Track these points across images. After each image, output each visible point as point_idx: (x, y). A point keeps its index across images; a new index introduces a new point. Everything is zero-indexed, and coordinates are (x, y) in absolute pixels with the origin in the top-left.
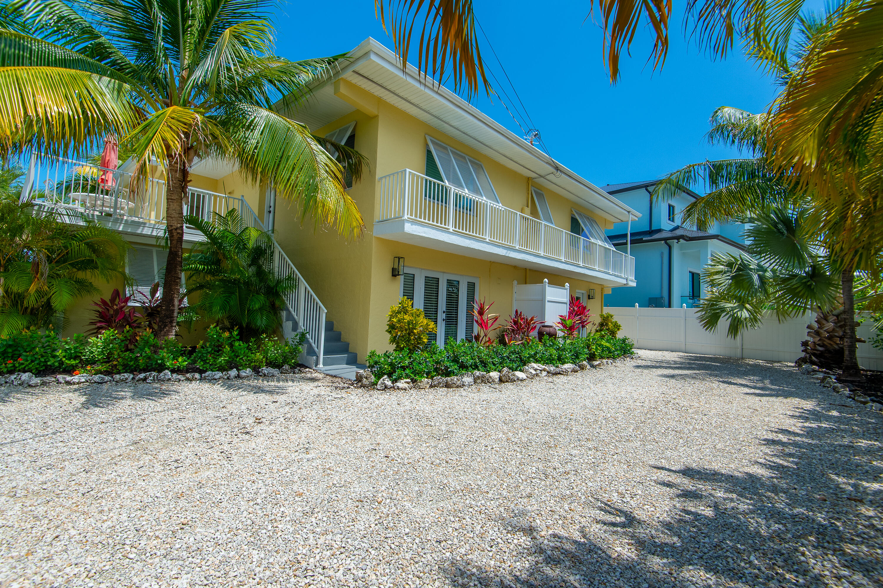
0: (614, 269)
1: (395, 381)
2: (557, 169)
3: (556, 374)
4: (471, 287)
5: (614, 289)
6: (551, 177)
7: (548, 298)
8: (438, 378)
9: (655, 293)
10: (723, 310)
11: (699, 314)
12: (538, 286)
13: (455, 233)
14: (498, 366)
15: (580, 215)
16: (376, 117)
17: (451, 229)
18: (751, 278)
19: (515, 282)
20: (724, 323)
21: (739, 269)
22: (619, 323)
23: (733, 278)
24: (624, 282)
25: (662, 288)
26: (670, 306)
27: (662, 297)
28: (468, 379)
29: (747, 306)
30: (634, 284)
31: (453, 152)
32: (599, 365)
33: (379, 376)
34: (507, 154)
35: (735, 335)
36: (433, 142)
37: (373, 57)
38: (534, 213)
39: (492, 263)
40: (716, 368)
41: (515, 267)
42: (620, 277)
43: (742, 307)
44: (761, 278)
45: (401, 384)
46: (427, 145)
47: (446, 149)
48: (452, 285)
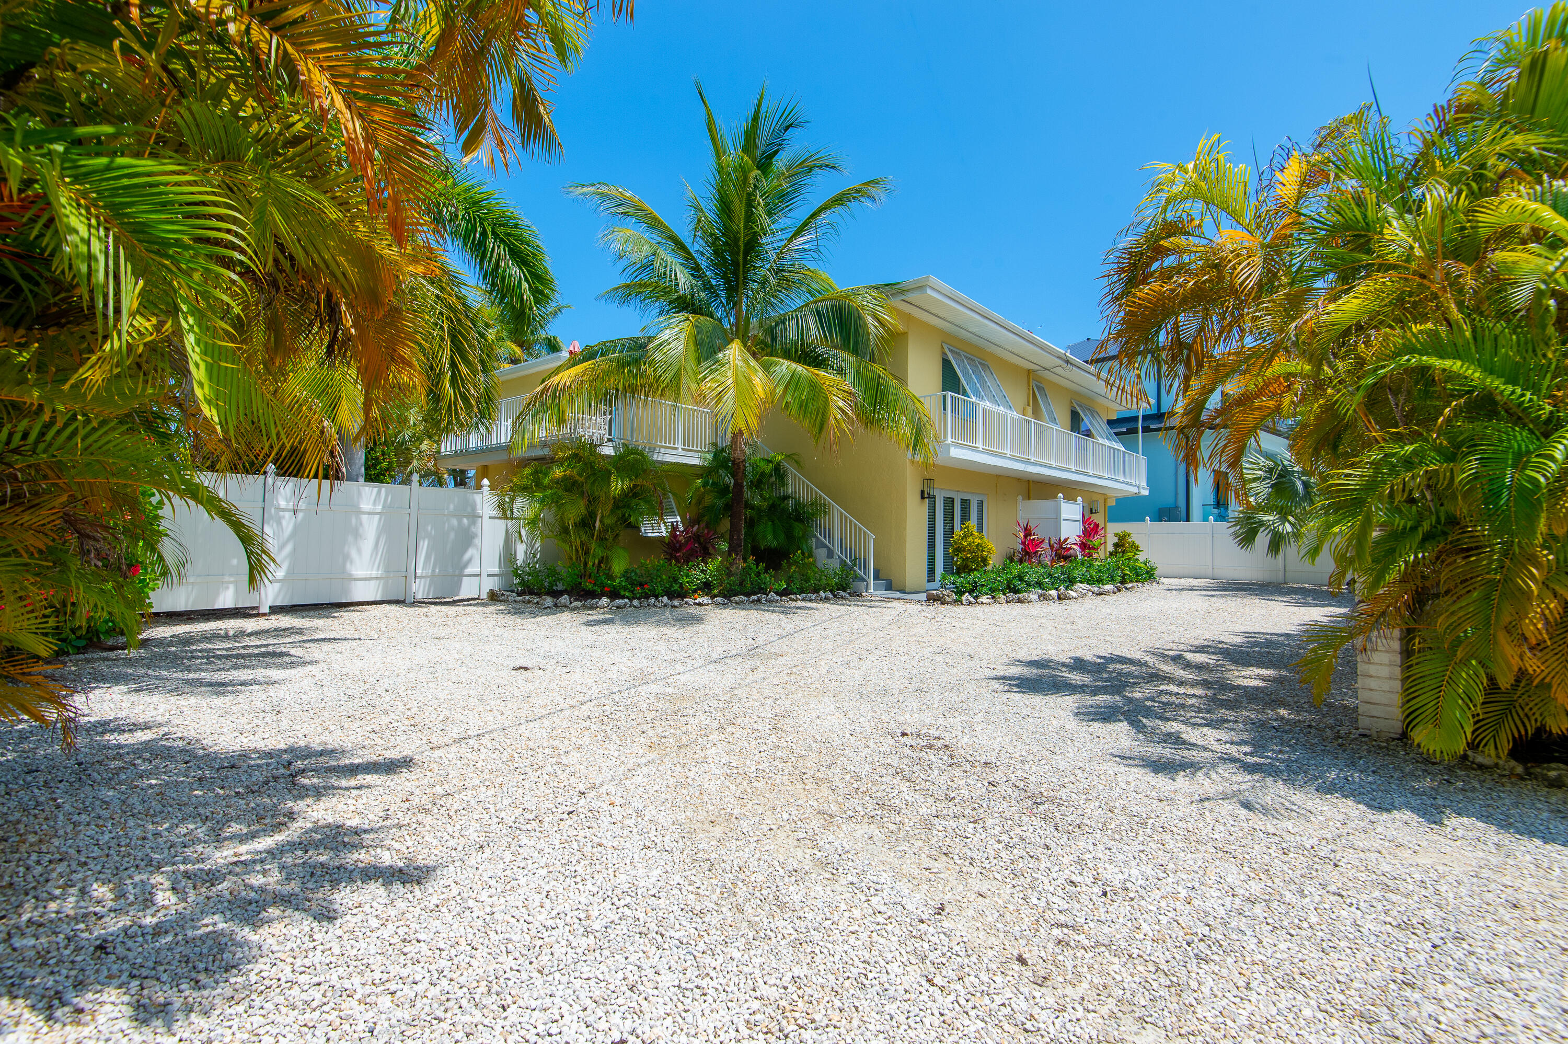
0: (1124, 475)
1: (976, 598)
2: (1067, 362)
3: (1100, 594)
4: (981, 504)
5: (1119, 500)
6: (1059, 370)
7: (1064, 516)
8: (1011, 595)
9: (1168, 501)
10: (1261, 524)
11: (1232, 530)
12: (1050, 502)
13: (985, 452)
14: (1054, 585)
15: (1080, 406)
16: (905, 334)
17: (980, 445)
18: (1294, 484)
19: (1020, 498)
20: (1262, 539)
21: (1280, 476)
22: (1137, 543)
23: (1272, 486)
24: (1135, 490)
25: (1176, 494)
26: (1188, 520)
27: (1177, 507)
28: (1034, 597)
29: (1290, 518)
30: (1146, 493)
31: (966, 358)
32: (1132, 588)
33: (961, 593)
34: (1016, 352)
35: (1277, 552)
36: (951, 351)
37: (929, 292)
38: (1037, 414)
39: (998, 476)
40: (1255, 590)
41: (1019, 480)
42: (1131, 484)
43: (1283, 519)
44: (1306, 485)
45: (984, 599)
46: (944, 354)
47: (959, 354)
48: (965, 503)
